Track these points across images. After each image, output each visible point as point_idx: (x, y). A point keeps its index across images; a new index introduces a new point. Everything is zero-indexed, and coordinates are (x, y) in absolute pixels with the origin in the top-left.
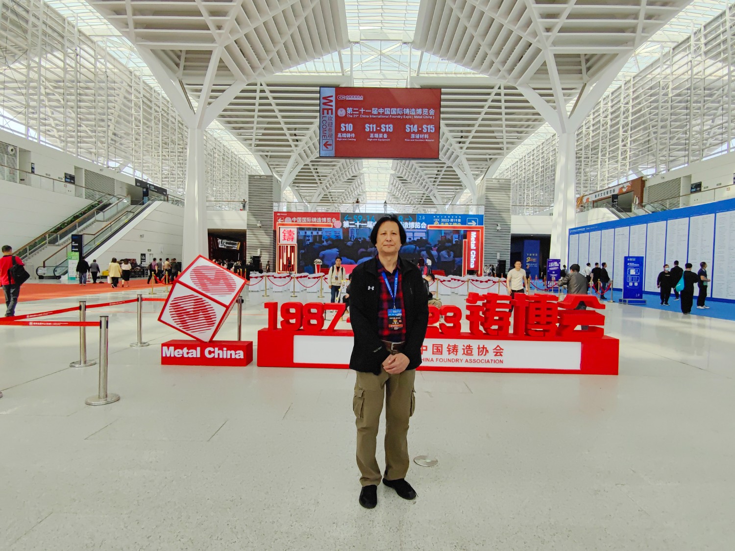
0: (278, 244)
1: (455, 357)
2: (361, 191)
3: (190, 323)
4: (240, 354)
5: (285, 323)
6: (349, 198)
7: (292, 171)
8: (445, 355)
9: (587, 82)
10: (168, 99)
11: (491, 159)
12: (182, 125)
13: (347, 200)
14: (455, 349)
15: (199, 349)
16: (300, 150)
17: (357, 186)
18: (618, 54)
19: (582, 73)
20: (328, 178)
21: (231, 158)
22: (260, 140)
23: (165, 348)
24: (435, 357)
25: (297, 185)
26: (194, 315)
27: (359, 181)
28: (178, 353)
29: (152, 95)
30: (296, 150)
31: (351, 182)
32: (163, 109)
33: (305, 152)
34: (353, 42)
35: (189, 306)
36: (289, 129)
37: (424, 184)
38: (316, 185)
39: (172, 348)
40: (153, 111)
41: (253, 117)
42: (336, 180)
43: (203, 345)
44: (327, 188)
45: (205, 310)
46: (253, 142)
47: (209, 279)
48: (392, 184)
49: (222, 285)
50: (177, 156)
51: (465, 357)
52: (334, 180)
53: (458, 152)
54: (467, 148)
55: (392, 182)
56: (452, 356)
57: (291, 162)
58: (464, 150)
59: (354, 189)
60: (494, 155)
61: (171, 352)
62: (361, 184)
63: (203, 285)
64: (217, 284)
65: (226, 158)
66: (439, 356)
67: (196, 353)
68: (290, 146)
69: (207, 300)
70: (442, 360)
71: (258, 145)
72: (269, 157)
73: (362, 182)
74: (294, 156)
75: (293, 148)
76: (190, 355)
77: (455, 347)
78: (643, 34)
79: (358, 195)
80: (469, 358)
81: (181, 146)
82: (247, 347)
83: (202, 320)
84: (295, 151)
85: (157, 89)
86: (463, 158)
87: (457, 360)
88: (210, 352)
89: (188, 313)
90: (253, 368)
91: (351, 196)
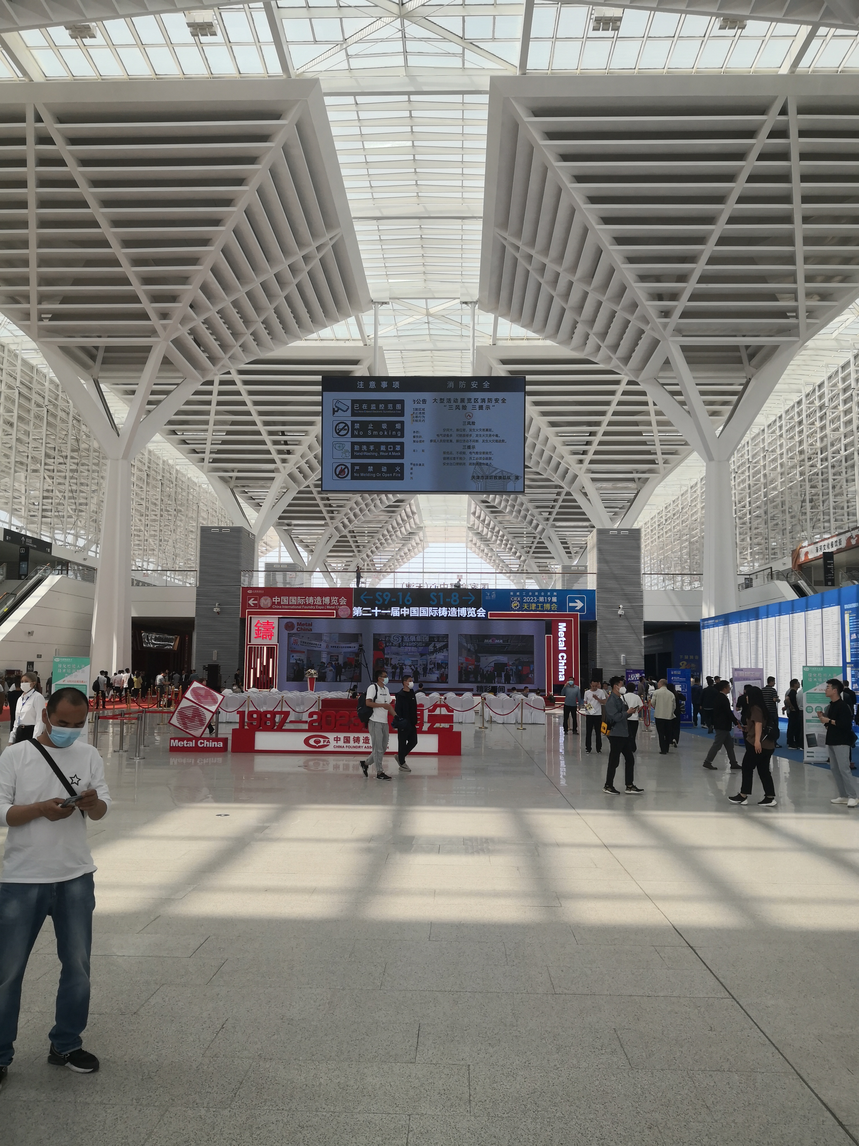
0: (247, 645)
1: (358, 745)
2: (414, 526)
3: (189, 724)
4: (221, 744)
5: (250, 724)
6: (390, 541)
7: (276, 503)
8: (352, 743)
9: (752, 376)
10: (57, 381)
11: (639, 479)
12: (79, 421)
13: (386, 545)
14: (357, 740)
15: (194, 741)
16: (290, 467)
17: (406, 518)
18: (779, 346)
19: (742, 363)
20: (347, 510)
21: (161, 474)
22: (219, 452)
23: (172, 741)
24: (345, 745)
25: (286, 521)
26: (192, 720)
27: (408, 510)
28: (181, 744)
29: (32, 378)
30: (284, 467)
31: (393, 512)
32: (50, 401)
33: (300, 472)
34: (378, 303)
35: (189, 713)
36: (271, 433)
37: (529, 518)
38: (323, 522)
39: (177, 741)
40: (33, 406)
41: (207, 413)
42: (361, 510)
43: (197, 739)
44: (345, 526)
45: (200, 715)
46: (207, 456)
47: (201, 696)
48: (474, 513)
49: (210, 700)
50: (68, 477)
51: (365, 745)
52: (357, 511)
53: (575, 468)
54: (592, 462)
55: (472, 510)
56: (356, 744)
57: (275, 488)
58: (586, 465)
59: (398, 524)
60: (644, 472)
61: (176, 743)
62: (413, 513)
63: (198, 699)
64: (207, 699)
65: (152, 473)
66: (348, 745)
67: (192, 744)
68: (273, 461)
69: (202, 709)
70: (350, 747)
71: (215, 461)
72: (234, 479)
73: (415, 511)
74: (280, 479)
75: (279, 464)
76: (188, 745)
77: (358, 738)
78: (809, 321)
79: (410, 533)
80: (367, 745)
81: (76, 461)
82: (225, 740)
83: (197, 723)
84: (281, 469)
85: (45, 371)
86: (585, 479)
87: (359, 747)
88: (201, 743)
89: (188, 718)
90: (229, 755)
91: (394, 537)
